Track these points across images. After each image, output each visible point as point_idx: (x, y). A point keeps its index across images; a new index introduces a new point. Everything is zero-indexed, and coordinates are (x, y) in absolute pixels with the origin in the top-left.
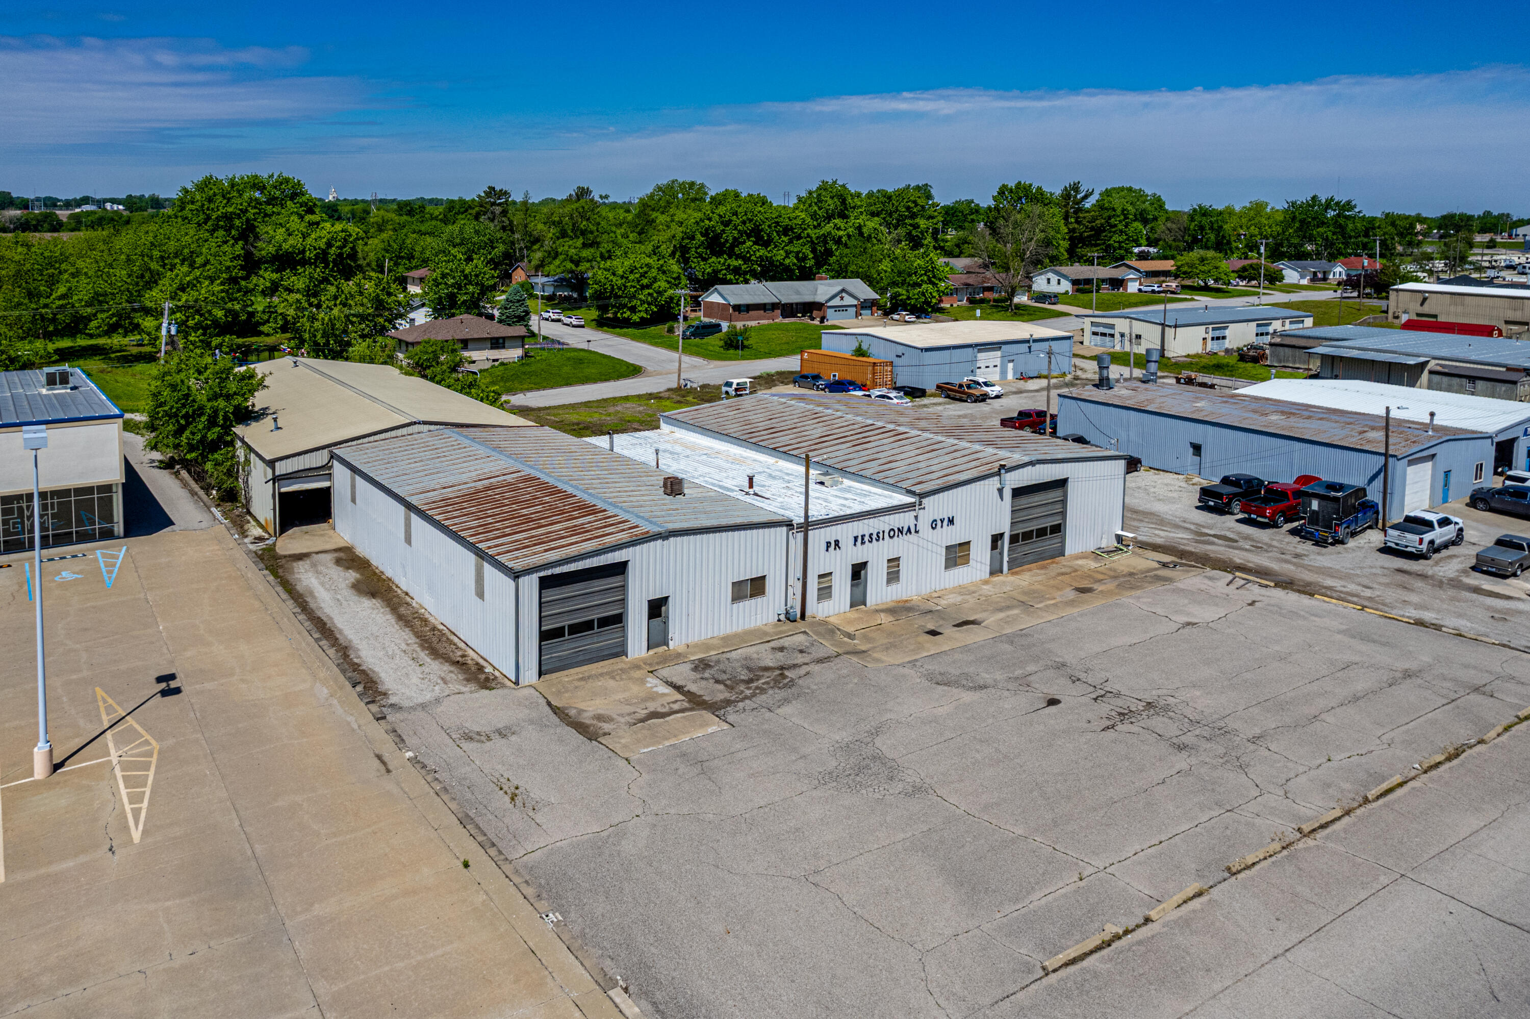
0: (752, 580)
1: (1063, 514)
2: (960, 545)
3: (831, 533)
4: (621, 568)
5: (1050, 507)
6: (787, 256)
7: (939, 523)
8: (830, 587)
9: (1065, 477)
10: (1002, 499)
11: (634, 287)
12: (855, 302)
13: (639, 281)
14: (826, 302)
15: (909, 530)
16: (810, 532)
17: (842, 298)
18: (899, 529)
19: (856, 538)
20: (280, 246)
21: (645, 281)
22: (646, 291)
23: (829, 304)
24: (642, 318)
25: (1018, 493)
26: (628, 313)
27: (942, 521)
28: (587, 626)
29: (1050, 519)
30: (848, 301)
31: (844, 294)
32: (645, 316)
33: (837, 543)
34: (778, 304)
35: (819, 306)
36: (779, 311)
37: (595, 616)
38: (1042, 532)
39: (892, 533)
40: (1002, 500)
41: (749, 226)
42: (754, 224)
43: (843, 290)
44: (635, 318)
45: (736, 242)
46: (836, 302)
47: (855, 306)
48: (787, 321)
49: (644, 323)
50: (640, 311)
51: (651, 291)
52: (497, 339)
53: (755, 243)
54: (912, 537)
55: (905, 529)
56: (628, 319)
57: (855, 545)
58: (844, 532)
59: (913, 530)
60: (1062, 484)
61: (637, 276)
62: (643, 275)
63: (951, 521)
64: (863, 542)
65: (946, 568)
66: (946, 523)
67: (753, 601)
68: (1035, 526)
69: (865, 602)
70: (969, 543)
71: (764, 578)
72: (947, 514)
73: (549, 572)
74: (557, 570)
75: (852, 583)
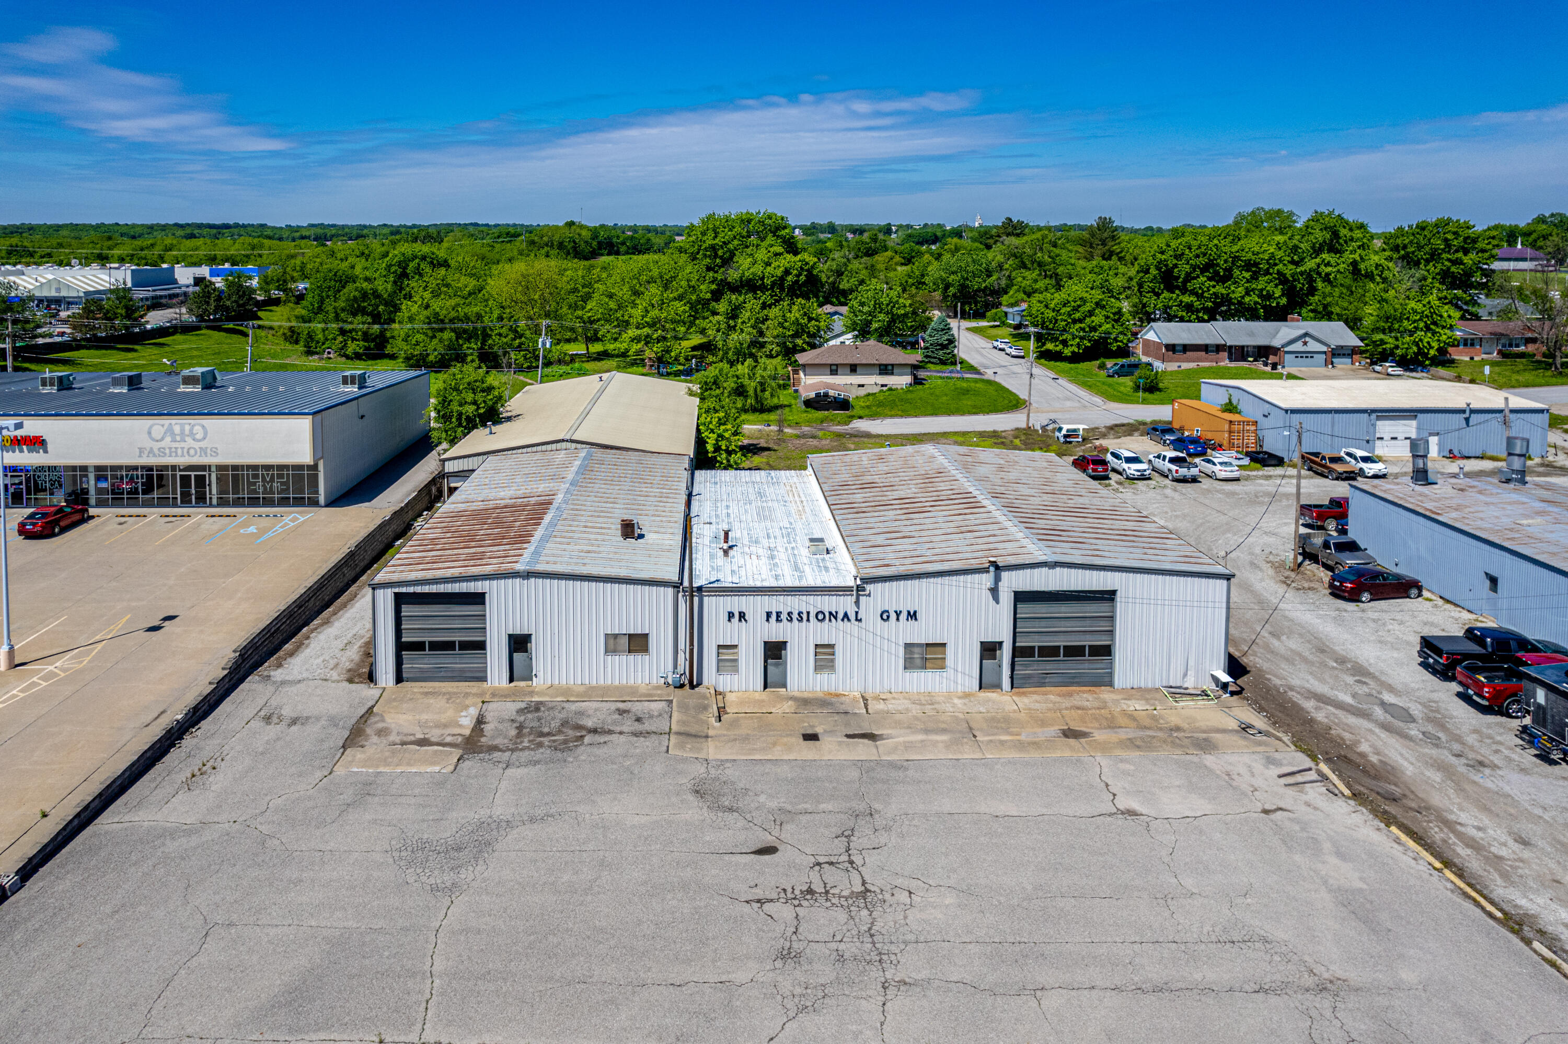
0: (630, 635)
1: (1111, 632)
2: (928, 645)
3: (736, 603)
4: (478, 599)
5: (1088, 622)
6: (1247, 293)
7: (893, 616)
8: (736, 660)
9: (1109, 588)
10: (996, 599)
11: (1065, 321)
12: (1325, 349)
13: (1070, 315)
14: (1283, 347)
15: (846, 616)
16: (706, 599)
17: (1305, 343)
18: (830, 613)
19: (769, 615)
21: (1077, 315)
22: (1078, 326)
23: (1286, 349)
24: (1073, 352)
25: (1021, 597)
26: (1061, 347)
27: (898, 614)
28: (448, 646)
29: (1088, 637)
30: (1313, 346)
31: (1307, 339)
32: (1076, 350)
33: (742, 616)
34: (1225, 345)
36: (1226, 354)
37: (457, 638)
38: (1074, 652)
39: (821, 616)
40: (997, 602)
41: (1204, 260)
42: (1209, 258)
43: (1306, 334)
44: (1067, 352)
46: (1298, 346)
47: (1325, 353)
48: (1233, 364)
49: (1075, 358)
50: (1072, 345)
51: (1083, 325)
52: (886, 365)
54: (852, 626)
55: (840, 616)
56: (1060, 353)
57: (768, 620)
58: (755, 606)
59: (852, 617)
60: (1109, 596)
62: (1076, 309)
63: (913, 616)
64: (778, 620)
65: (905, 668)
66: (903, 616)
67: (631, 657)
68: (1061, 641)
69: (784, 685)
70: (944, 645)
71: (646, 636)
72: (905, 606)
73: (404, 590)
74: (411, 590)
75: (765, 661)
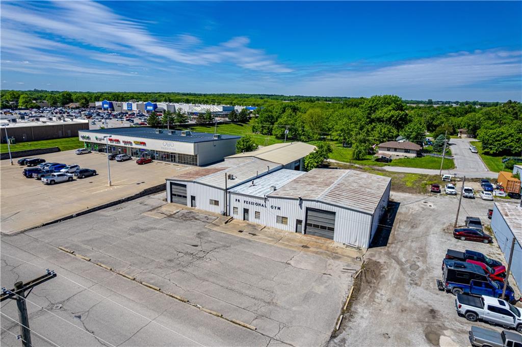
0: (215, 201)
1: (334, 224)
2: (283, 217)
3: (238, 197)
4: (185, 186)
5: (328, 220)
7: (274, 208)
8: (237, 212)
9: (334, 211)
15: (262, 205)
18: (259, 204)
19: (245, 201)
24: (494, 153)
25: (308, 209)
28: (180, 196)
33: (239, 201)
37: (182, 194)
38: (323, 228)
39: (257, 204)
40: (301, 209)
50: (494, 150)
52: (407, 150)
54: (264, 208)
57: (244, 203)
58: (242, 199)
59: (264, 205)
60: (334, 213)
63: (279, 208)
64: (247, 203)
65: (277, 222)
66: (277, 208)
67: (215, 206)
68: (320, 224)
69: (248, 220)
70: (287, 218)
71: (218, 201)
72: (278, 206)
73: (173, 182)
74: (174, 182)
75: (244, 213)
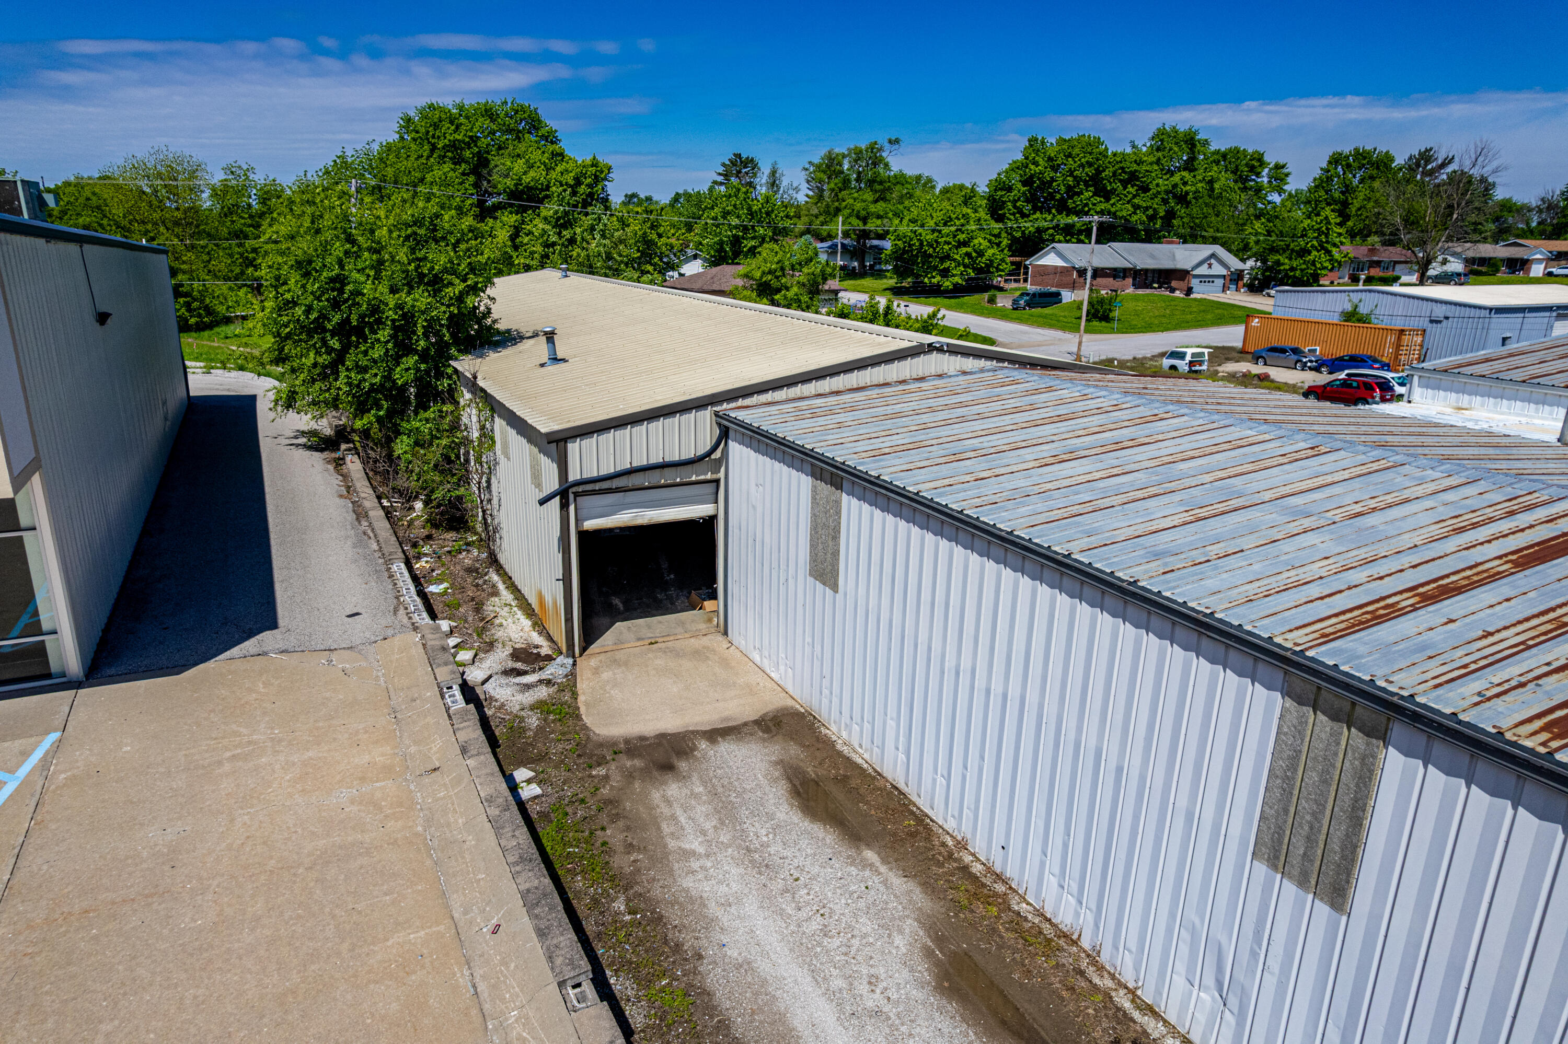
6: (1134, 212)
11: (949, 243)
12: (1224, 272)
13: (955, 236)
14: (1194, 268)
17: (1210, 266)
20: (520, 179)
21: (961, 237)
22: (964, 250)
23: (1195, 273)
24: (956, 285)
26: (938, 278)
30: (1218, 269)
31: (1213, 261)
32: (960, 281)
34: (1130, 269)
35: (1183, 274)
36: (1130, 280)
41: (1090, 171)
42: (1096, 170)
43: (1213, 256)
44: (947, 284)
45: (1071, 192)
46: (1203, 270)
47: (1224, 276)
48: (1140, 292)
49: (958, 291)
50: (954, 275)
51: (969, 250)
53: (1095, 194)
56: (939, 286)
61: (953, 229)
62: (959, 229)
